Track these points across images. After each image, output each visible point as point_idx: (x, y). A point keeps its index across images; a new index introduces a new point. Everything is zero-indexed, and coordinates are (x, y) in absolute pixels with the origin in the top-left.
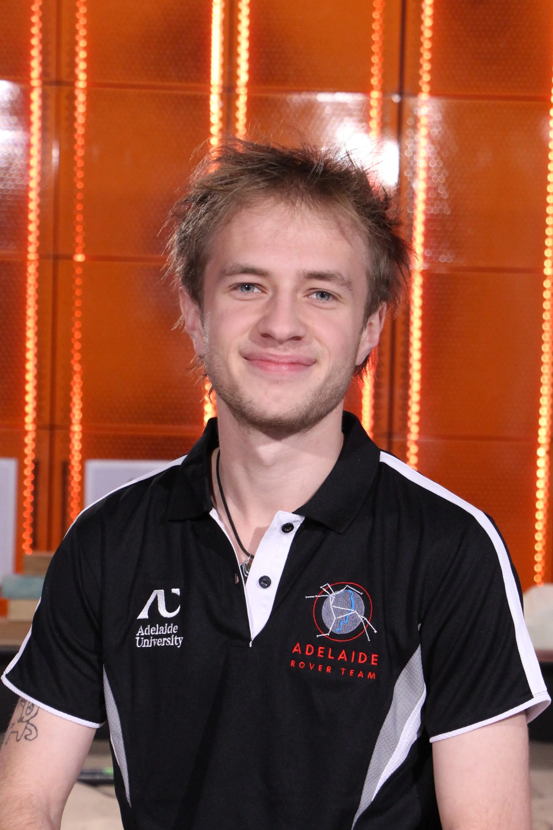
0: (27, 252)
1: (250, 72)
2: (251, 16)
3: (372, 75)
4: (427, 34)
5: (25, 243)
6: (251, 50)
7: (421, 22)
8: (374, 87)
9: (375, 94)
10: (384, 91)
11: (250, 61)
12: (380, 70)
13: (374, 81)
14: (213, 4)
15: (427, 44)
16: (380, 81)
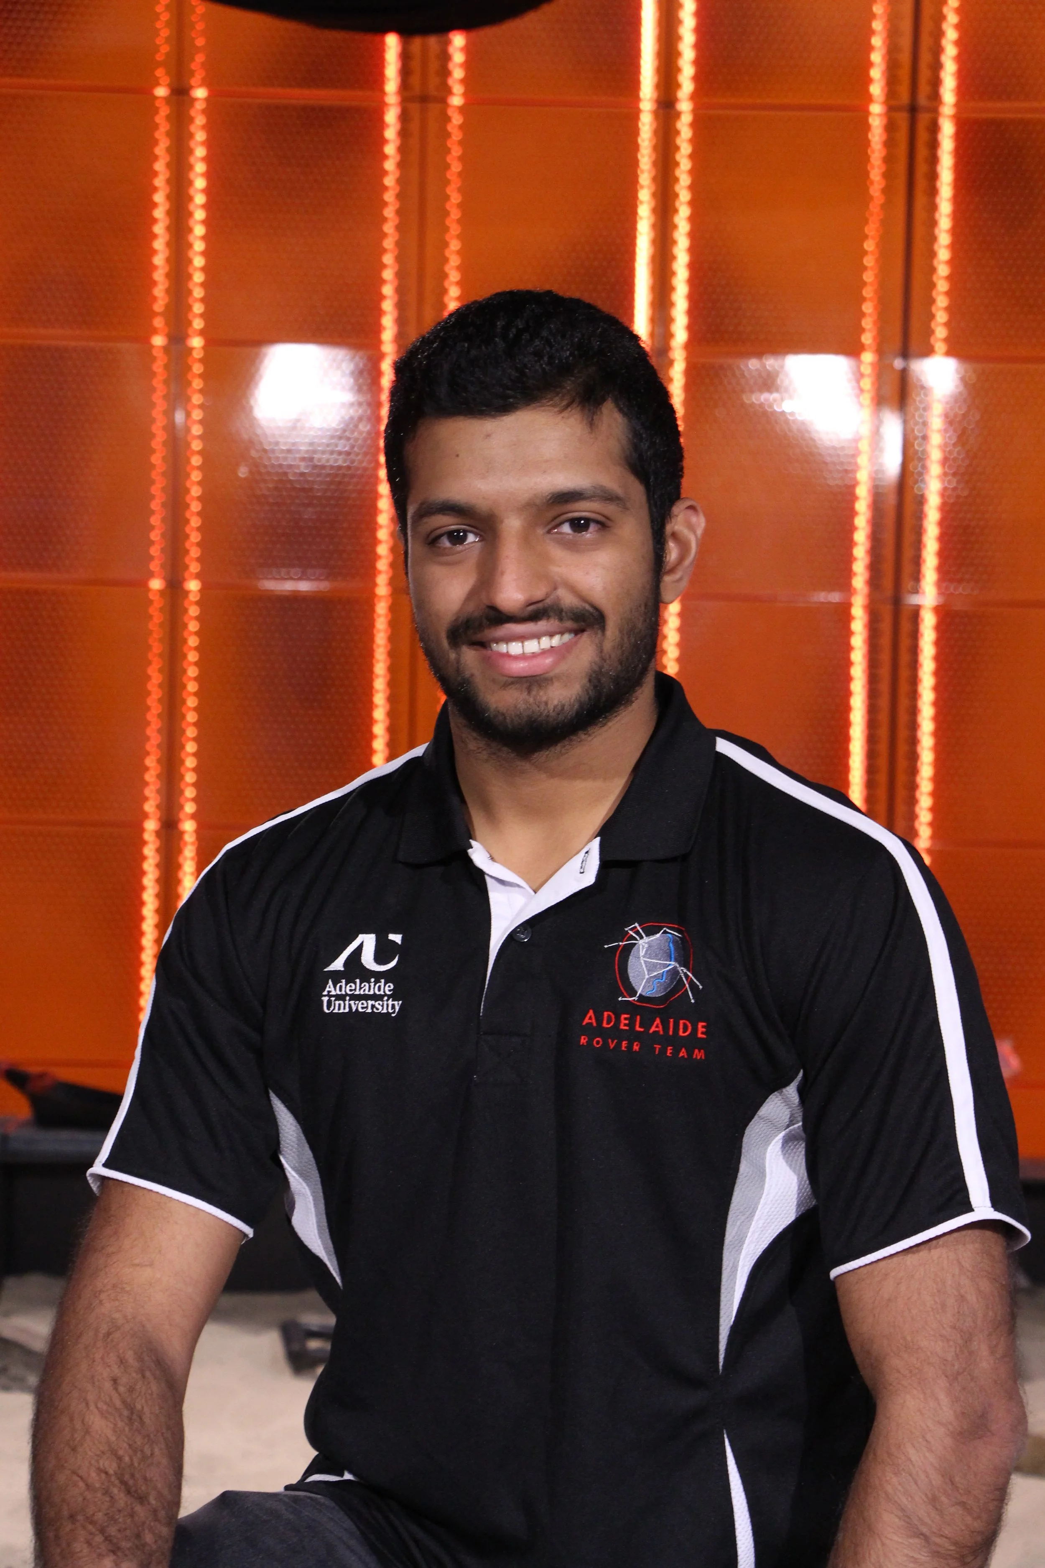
0: (375, 585)
1: (690, 328)
2: (691, 250)
3: (863, 330)
4: (943, 270)
5: (371, 572)
6: (692, 297)
7: (933, 254)
8: (866, 347)
9: (868, 357)
10: (880, 351)
11: (690, 312)
12: (875, 323)
13: (867, 339)
14: (638, 235)
15: (942, 286)
16: (874, 338)
